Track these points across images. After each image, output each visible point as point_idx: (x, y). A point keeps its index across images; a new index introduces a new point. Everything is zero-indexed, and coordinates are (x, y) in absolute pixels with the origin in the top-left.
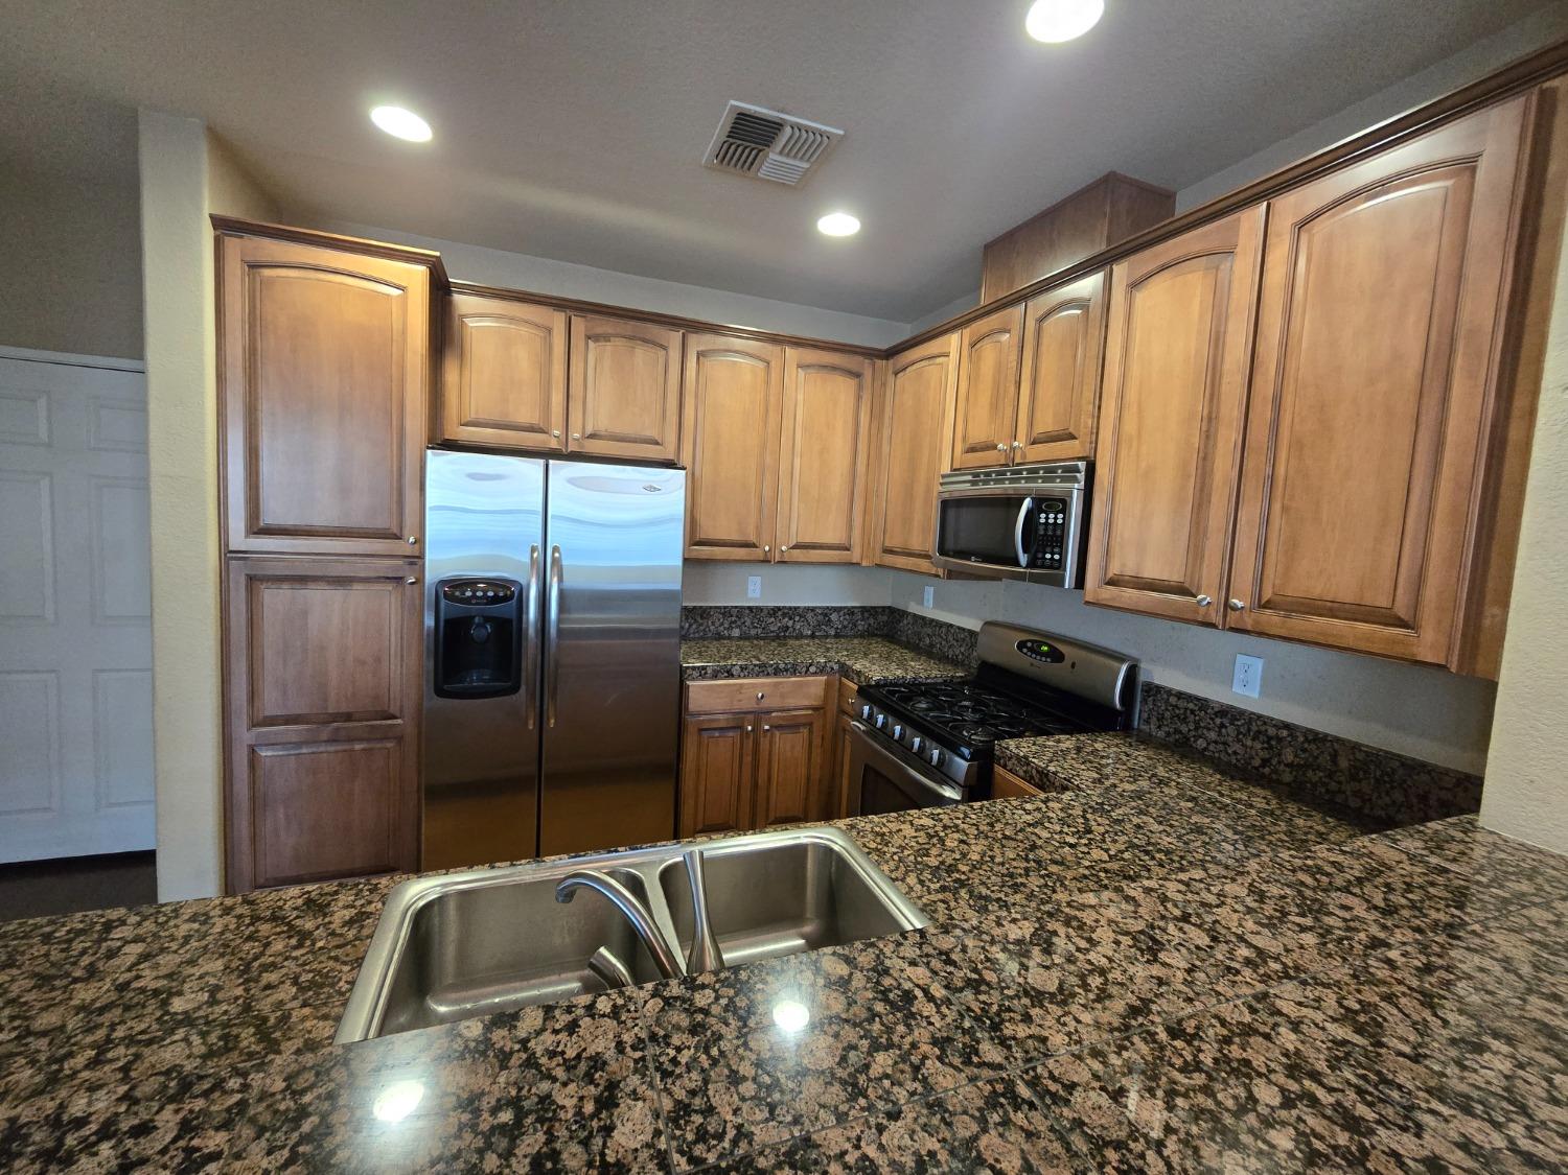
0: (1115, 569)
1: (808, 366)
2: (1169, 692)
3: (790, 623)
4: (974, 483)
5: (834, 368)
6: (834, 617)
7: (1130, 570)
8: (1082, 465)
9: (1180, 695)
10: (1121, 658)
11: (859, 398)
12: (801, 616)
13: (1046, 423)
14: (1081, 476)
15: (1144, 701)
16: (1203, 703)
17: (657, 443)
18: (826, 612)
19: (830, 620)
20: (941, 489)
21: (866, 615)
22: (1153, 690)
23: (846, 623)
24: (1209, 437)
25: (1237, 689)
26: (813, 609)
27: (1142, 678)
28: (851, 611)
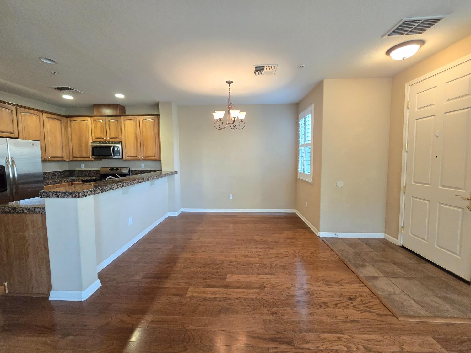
0: (127, 155)
1: (49, 118)
2: (134, 170)
3: (45, 176)
4: (99, 144)
5: (55, 119)
6: (56, 174)
7: (129, 155)
8: (121, 142)
9: (136, 170)
10: (128, 168)
11: (61, 125)
12: (48, 174)
13: (113, 136)
14: (121, 143)
15: (131, 172)
16: (139, 171)
17: (12, 133)
18: (54, 173)
19: (55, 174)
20: (91, 145)
21: (64, 172)
22: (132, 171)
23: (59, 175)
24: (137, 140)
25: (142, 168)
26: (51, 172)
27: (130, 170)
28: (60, 172)
